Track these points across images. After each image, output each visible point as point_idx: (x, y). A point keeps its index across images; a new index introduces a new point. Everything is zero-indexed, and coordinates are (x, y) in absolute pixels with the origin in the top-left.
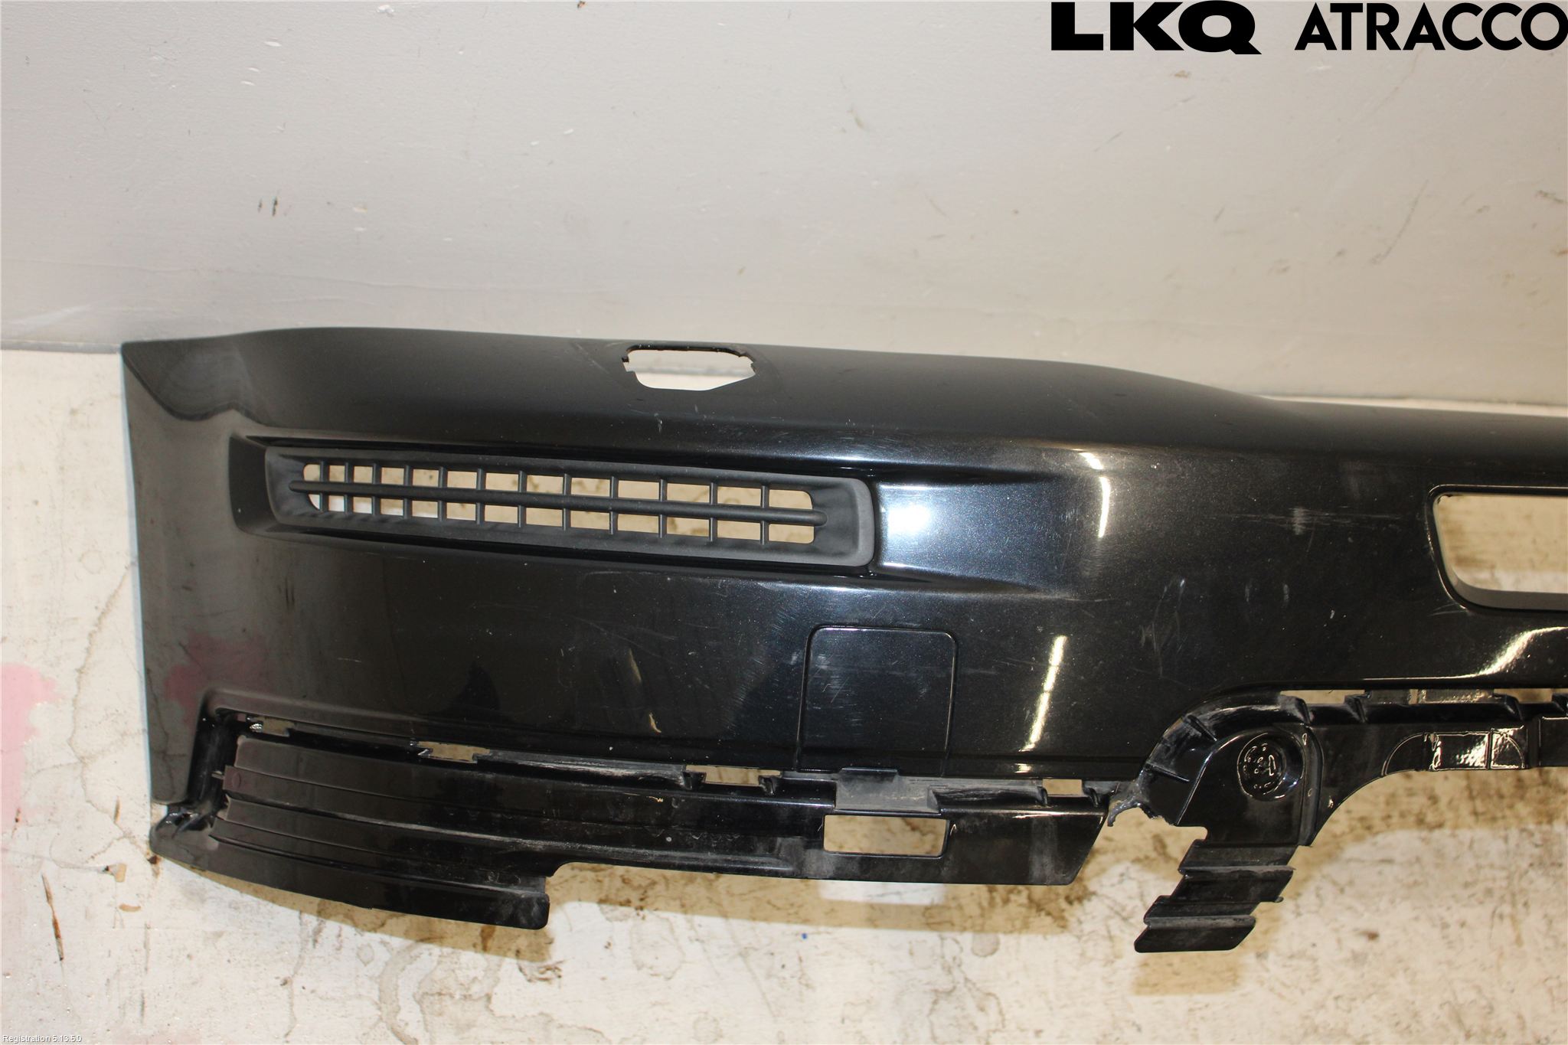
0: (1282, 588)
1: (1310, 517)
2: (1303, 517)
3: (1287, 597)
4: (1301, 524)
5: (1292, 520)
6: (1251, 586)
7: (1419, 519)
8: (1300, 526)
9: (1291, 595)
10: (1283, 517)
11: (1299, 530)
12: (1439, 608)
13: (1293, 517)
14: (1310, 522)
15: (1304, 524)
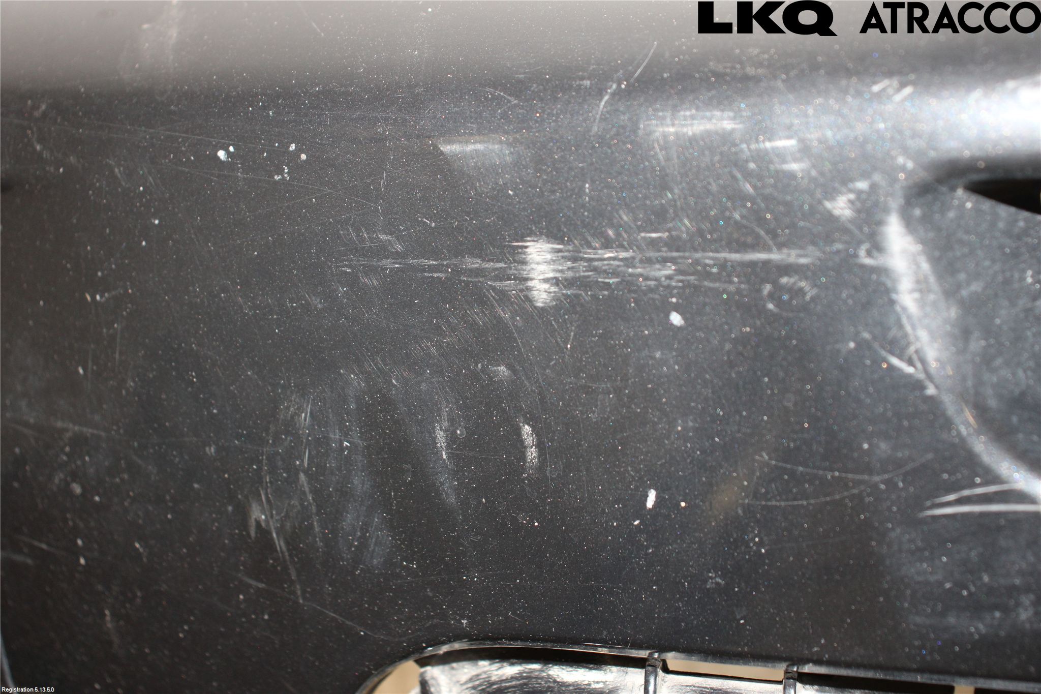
0: (518, 431)
1: (569, 264)
2: (548, 263)
3: (532, 453)
4: (546, 280)
5: (525, 271)
6: (445, 424)
7: (868, 261)
8: (546, 286)
9: (540, 446)
10: (502, 265)
11: (544, 296)
12: (952, 497)
13: (524, 262)
14: (570, 274)
15: (556, 282)
